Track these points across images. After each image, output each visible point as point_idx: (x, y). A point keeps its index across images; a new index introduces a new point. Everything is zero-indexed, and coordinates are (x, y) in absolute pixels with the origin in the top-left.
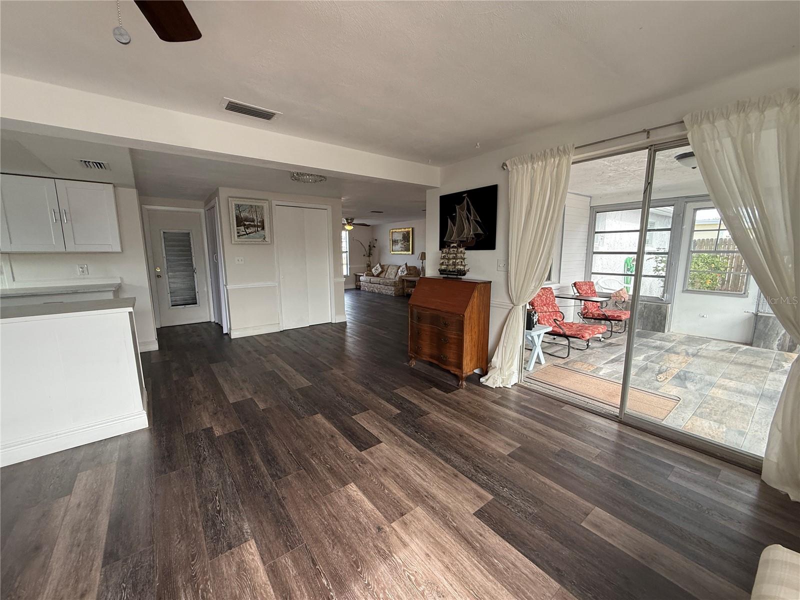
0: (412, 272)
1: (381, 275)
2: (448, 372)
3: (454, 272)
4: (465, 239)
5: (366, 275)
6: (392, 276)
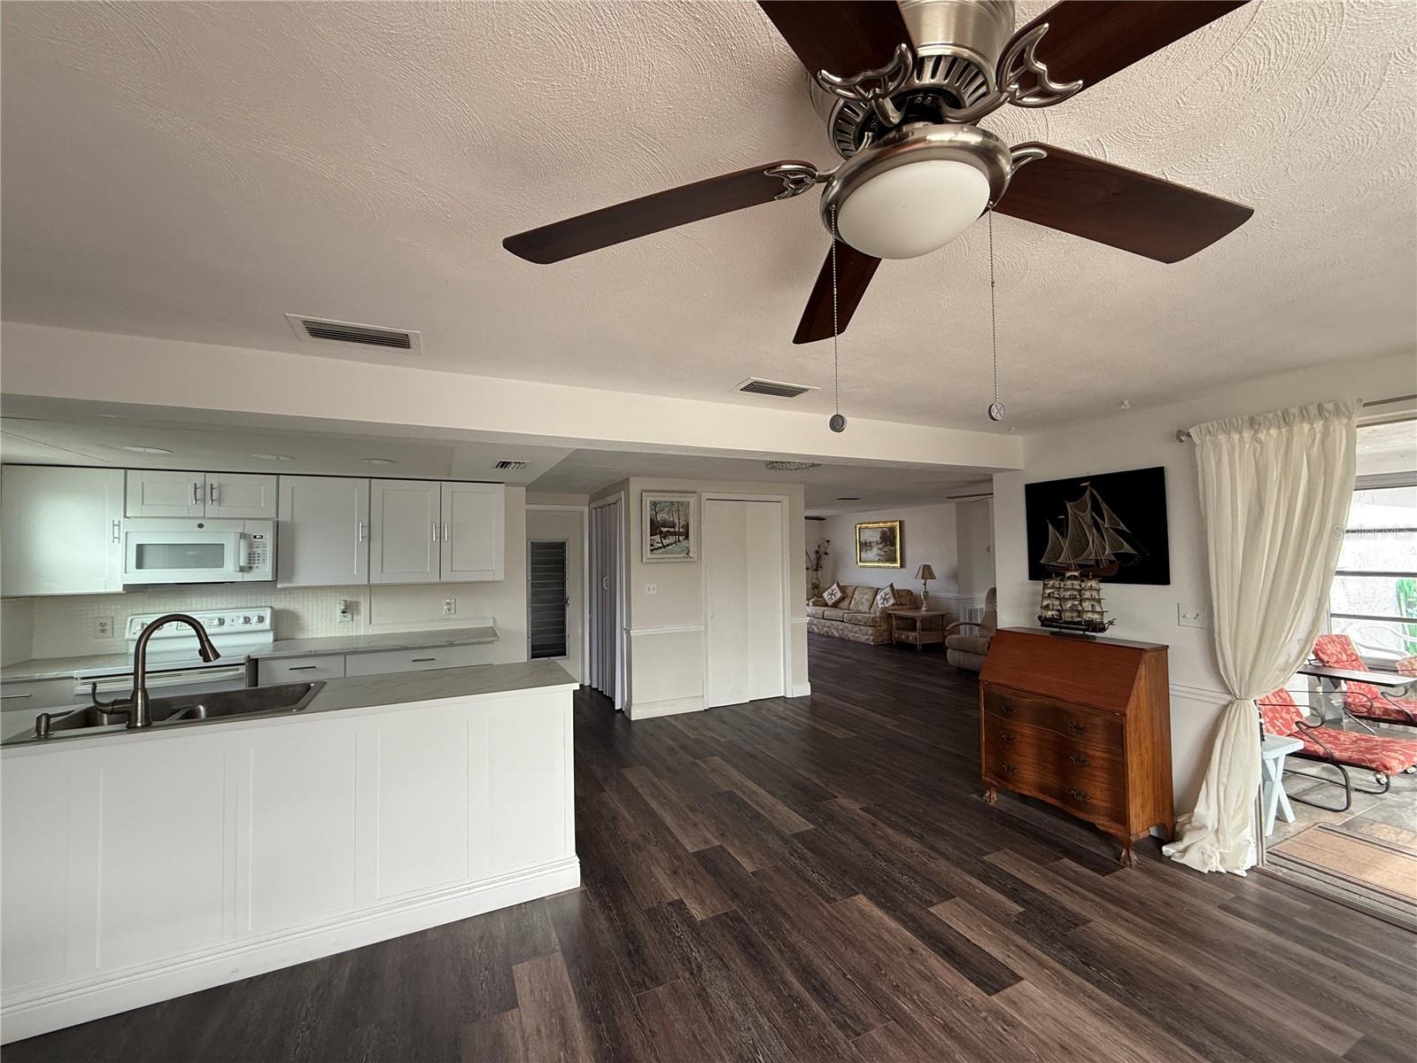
0: (903, 600)
1: (841, 605)
2: (1091, 827)
3: (1079, 623)
4: (1092, 563)
5: (815, 604)
6: (863, 607)
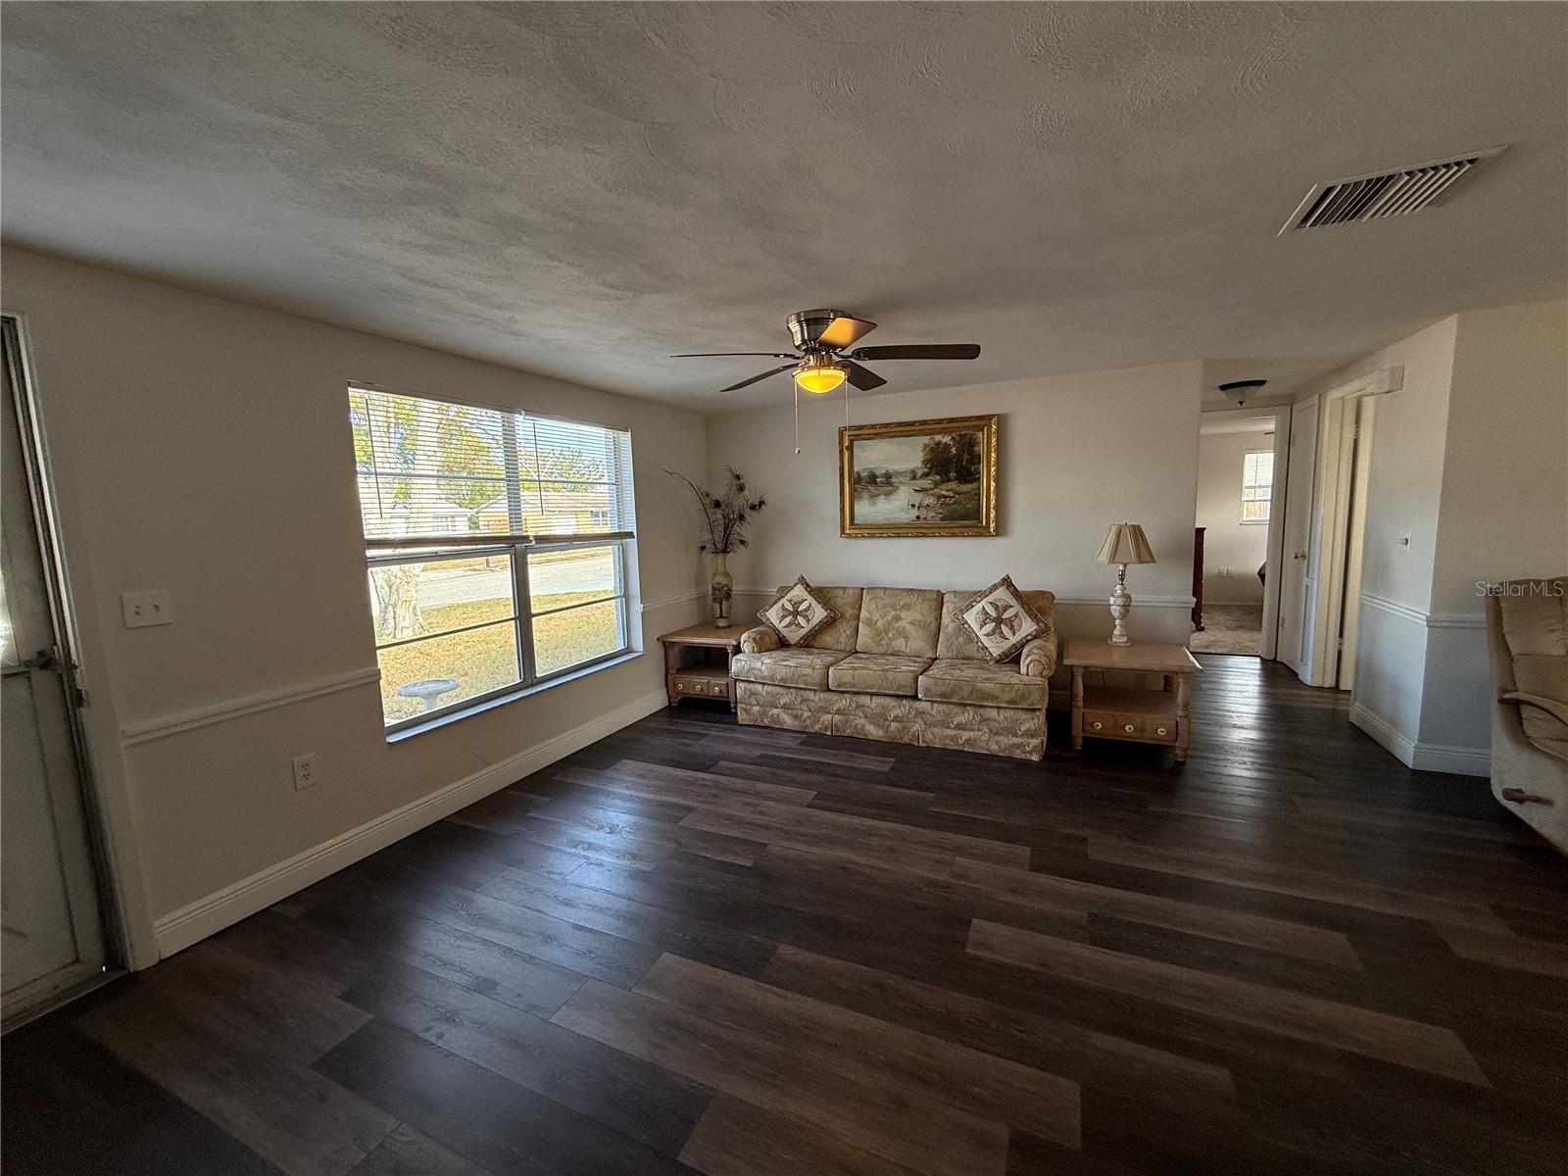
1: (827, 639)
6: (909, 643)
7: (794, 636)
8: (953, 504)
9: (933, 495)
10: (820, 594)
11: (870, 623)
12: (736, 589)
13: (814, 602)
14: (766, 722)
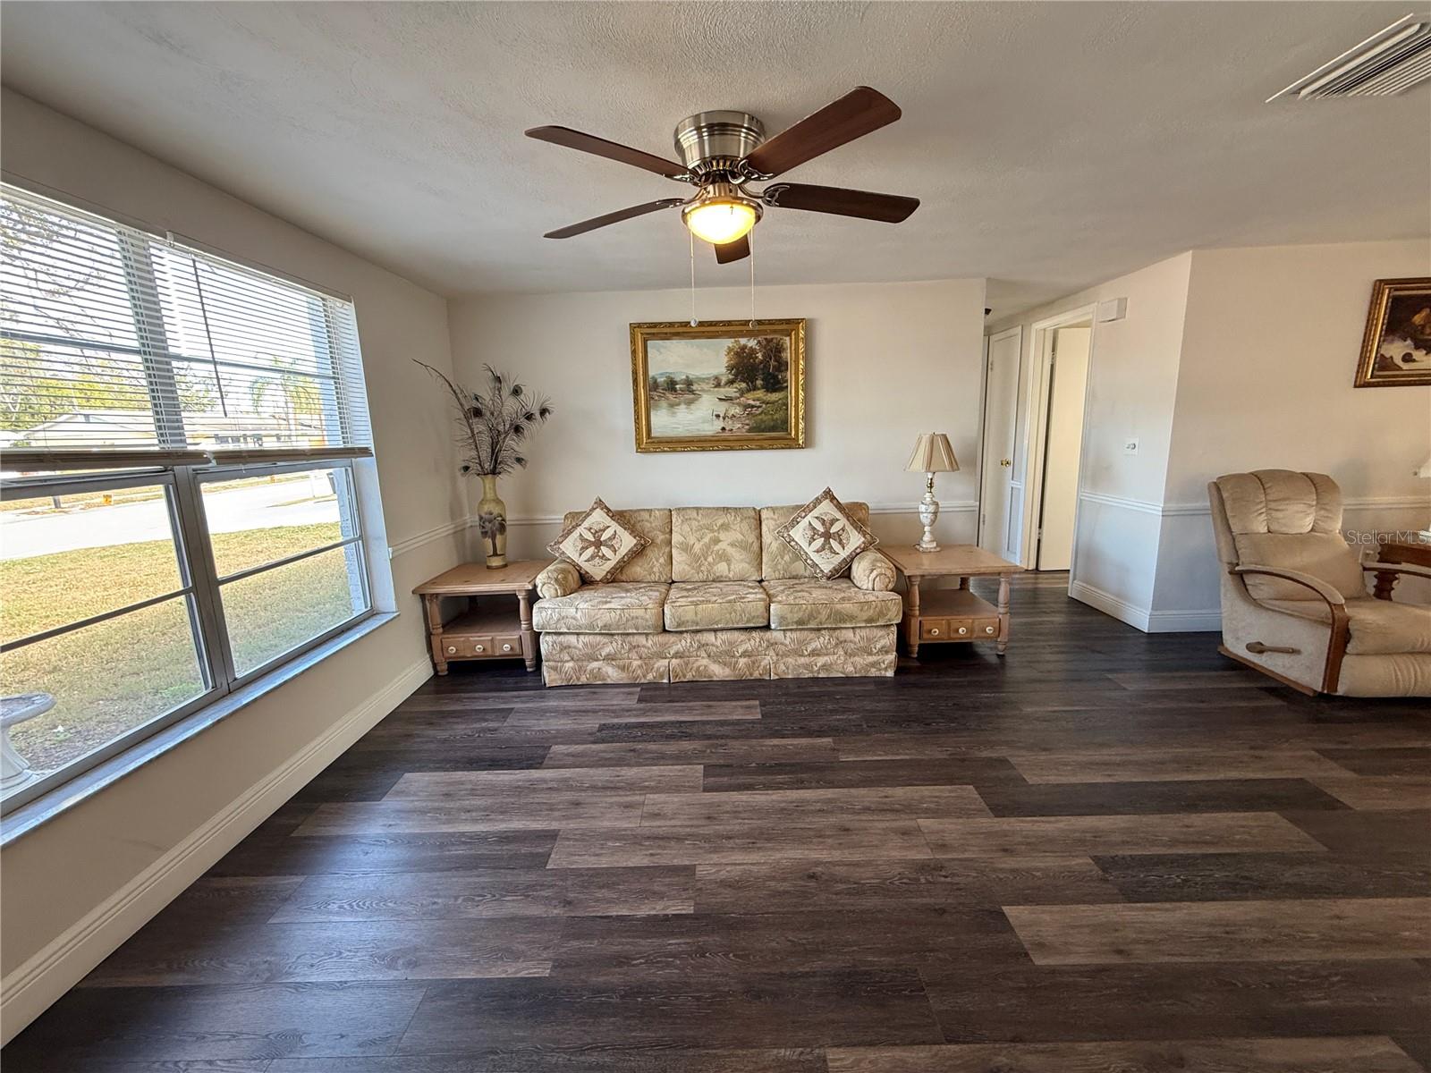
1: (638, 570)
6: (732, 567)
7: (598, 571)
8: (760, 414)
9: (739, 404)
10: (622, 517)
11: (686, 548)
12: (510, 517)
13: (620, 530)
14: (583, 680)
